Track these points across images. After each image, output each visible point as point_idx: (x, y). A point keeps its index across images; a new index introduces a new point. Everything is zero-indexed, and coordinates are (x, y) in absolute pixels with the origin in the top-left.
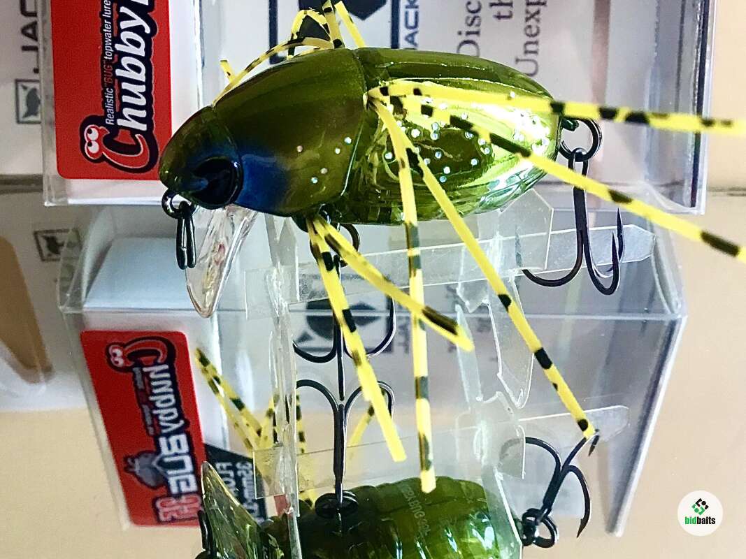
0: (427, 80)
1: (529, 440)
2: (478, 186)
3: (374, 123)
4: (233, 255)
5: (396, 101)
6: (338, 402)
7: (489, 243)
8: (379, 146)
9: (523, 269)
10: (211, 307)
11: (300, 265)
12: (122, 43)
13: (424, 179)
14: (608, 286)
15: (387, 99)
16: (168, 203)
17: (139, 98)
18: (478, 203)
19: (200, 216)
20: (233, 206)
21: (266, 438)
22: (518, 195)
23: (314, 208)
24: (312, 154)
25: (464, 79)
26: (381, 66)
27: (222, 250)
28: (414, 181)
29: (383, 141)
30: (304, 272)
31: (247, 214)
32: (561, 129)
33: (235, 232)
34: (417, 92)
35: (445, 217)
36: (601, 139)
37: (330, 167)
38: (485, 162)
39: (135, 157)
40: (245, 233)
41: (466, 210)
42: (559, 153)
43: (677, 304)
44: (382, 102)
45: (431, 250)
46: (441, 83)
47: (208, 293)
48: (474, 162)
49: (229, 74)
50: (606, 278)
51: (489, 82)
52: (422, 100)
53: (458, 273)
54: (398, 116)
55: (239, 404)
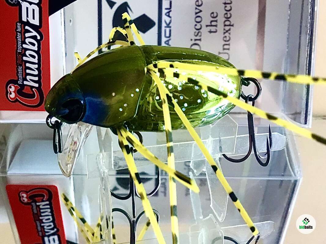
0: (176, 61)
1: (226, 238)
2: (201, 113)
3: (150, 82)
4: (81, 147)
5: (161, 71)
6: (132, 219)
7: (206, 141)
8: (153, 93)
9: (223, 154)
10: (70, 172)
11: (114, 152)
12: (26, 44)
13: (175, 109)
14: (264, 162)
15: (156, 70)
16: (49, 121)
17: (35, 71)
18: (200, 122)
19: (65, 128)
20: (81, 122)
21: (97, 237)
22: (221, 117)
23: (121, 124)
24: (120, 97)
25: (194, 60)
26: (153, 54)
27: (76, 144)
28: (170, 110)
29: (154, 91)
30: (115, 155)
31: (88, 127)
32: (242, 85)
33: (82, 135)
34: (171, 66)
35: (185, 128)
36: (261, 90)
37: (129, 103)
38: (205, 101)
39: (33, 100)
40: (87, 136)
41: (194, 125)
42: (240, 97)
43: (298, 172)
44: (154, 71)
45: (178, 145)
46: (183, 62)
47: (69, 166)
48: (199, 101)
49: (79, 59)
50: (263, 158)
51: (206, 62)
52: (174, 70)
53: (191, 156)
54: (162, 79)
55: (83, 221)
